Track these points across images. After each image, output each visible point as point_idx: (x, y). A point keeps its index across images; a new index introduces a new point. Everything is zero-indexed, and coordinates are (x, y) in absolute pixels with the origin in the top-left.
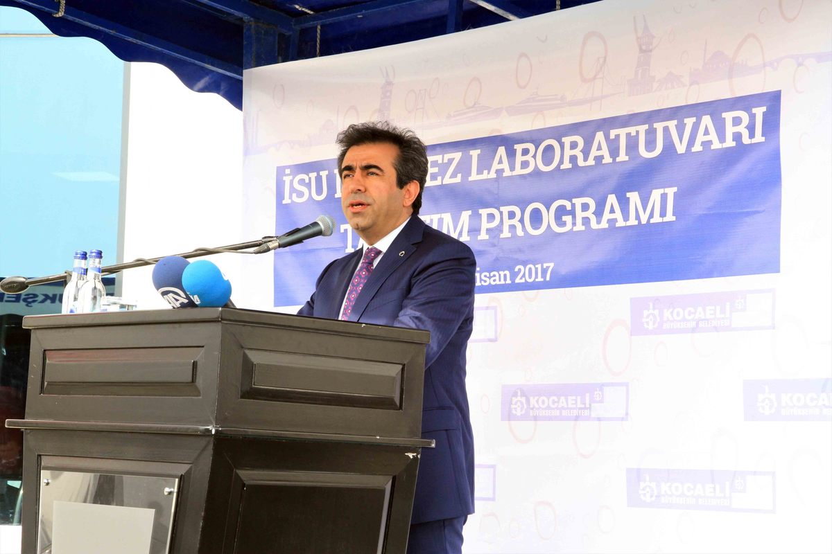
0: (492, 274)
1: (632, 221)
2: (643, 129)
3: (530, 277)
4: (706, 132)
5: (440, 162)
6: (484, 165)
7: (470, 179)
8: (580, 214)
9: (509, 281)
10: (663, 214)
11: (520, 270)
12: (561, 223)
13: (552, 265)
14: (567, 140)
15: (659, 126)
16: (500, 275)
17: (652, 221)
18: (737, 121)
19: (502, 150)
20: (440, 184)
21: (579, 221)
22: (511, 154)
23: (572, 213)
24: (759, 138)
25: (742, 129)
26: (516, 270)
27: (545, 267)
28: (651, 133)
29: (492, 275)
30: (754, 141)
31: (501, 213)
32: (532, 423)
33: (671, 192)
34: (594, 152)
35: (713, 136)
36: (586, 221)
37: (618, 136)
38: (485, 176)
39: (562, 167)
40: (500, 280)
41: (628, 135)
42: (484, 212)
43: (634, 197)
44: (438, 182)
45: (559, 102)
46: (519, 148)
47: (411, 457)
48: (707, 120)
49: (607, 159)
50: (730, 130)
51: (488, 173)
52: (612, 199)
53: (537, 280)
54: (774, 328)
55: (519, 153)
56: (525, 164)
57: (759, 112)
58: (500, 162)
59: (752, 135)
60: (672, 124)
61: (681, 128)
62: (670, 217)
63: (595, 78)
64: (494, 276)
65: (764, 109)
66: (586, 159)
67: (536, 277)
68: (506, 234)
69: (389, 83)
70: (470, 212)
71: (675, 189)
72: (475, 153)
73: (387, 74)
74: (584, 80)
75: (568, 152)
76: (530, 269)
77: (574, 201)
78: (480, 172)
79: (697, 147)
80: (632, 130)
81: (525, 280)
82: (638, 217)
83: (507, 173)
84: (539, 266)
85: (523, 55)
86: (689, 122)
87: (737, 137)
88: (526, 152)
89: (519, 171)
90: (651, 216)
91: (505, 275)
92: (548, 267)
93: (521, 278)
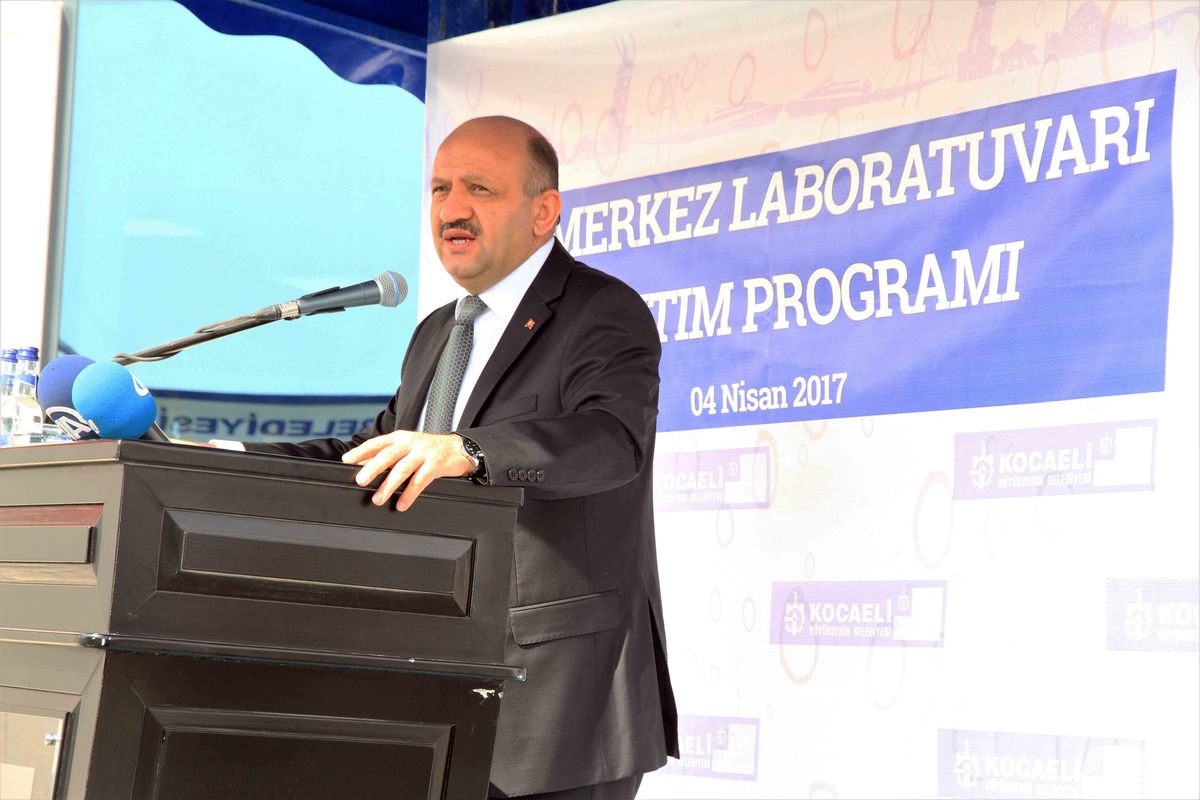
0: (762, 391)
1: (959, 302)
2: (975, 139)
3: (814, 398)
4: (1067, 146)
5: (691, 199)
6: (752, 204)
7: (732, 227)
8: (885, 289)
9: (784, 405)
10: (1002, 289)
11: (800, 384)
12: (860, 306)
13: (843, 376)
14: (869, 160)
15: (999, 134)
16: (772, 393)
17: (987, 300)
18: (1112, 125)
19: (777, 179)
20: (690, 236)
21: (884, 301)
22: (790, 183)
23: (874, 286)
24: (1142, 155)
25: (1119, 139)
26: (795, 385)
27: (834, 380)
28: (987, 146)
29: (761, 394)
30: (1136, 159)
31: (774, 286)
32: (812, 648)
33: (1015, 248)
34: (906, 182)
35: (1077, 152)
36: (894, 299)
37: (940, 152)
38: (752, 223)
39: (861, 207)
40: (772, 403)
41: (955, 149)
42: (751, 285)
43: (962, 257)
44: (686, 234)
45: (860, 93)
46: (801, 173)
47: (485, 696)
48: (1068, 123)
49: (924, 194)
50: (1102, 140)
51: (757, 218)
52: (930, 262)
53: (824, 402)
54: (1152, 489)
55: (801, 182)
56: (809, 202)
57: (1144, 107)
58: (775, 199)
59: (1132, 151)
60: (1017, 131)
61: (1030, 137)
62: (1012, 294)
63: (913, 51)
64: (765, 395)
65: (1150, 103)
66: (893, 193)
67: (822, 398)
68: (782, 323)
69: (628, 65)
70: (730, 286)
71: (1020, 245)
72: (740, 183)
73: (625, 51)
74: (898, 55)
75: (870, 181)
76: (814, 383)
77: (878, 265)
78: (745, 217)
79: (1054, 172)
80: (960, 141)
81: (808, 403)
82: (967, 294)
83: (783, 218)
84: (826, 378)
85: (814, 13)
86: (1043, 126)
87: (1112, 152)
88: (810, 181)
89: (800, 214)
90: (986, 292)
91: (780, 394)
92: (839, 380)
93: (801, 400)
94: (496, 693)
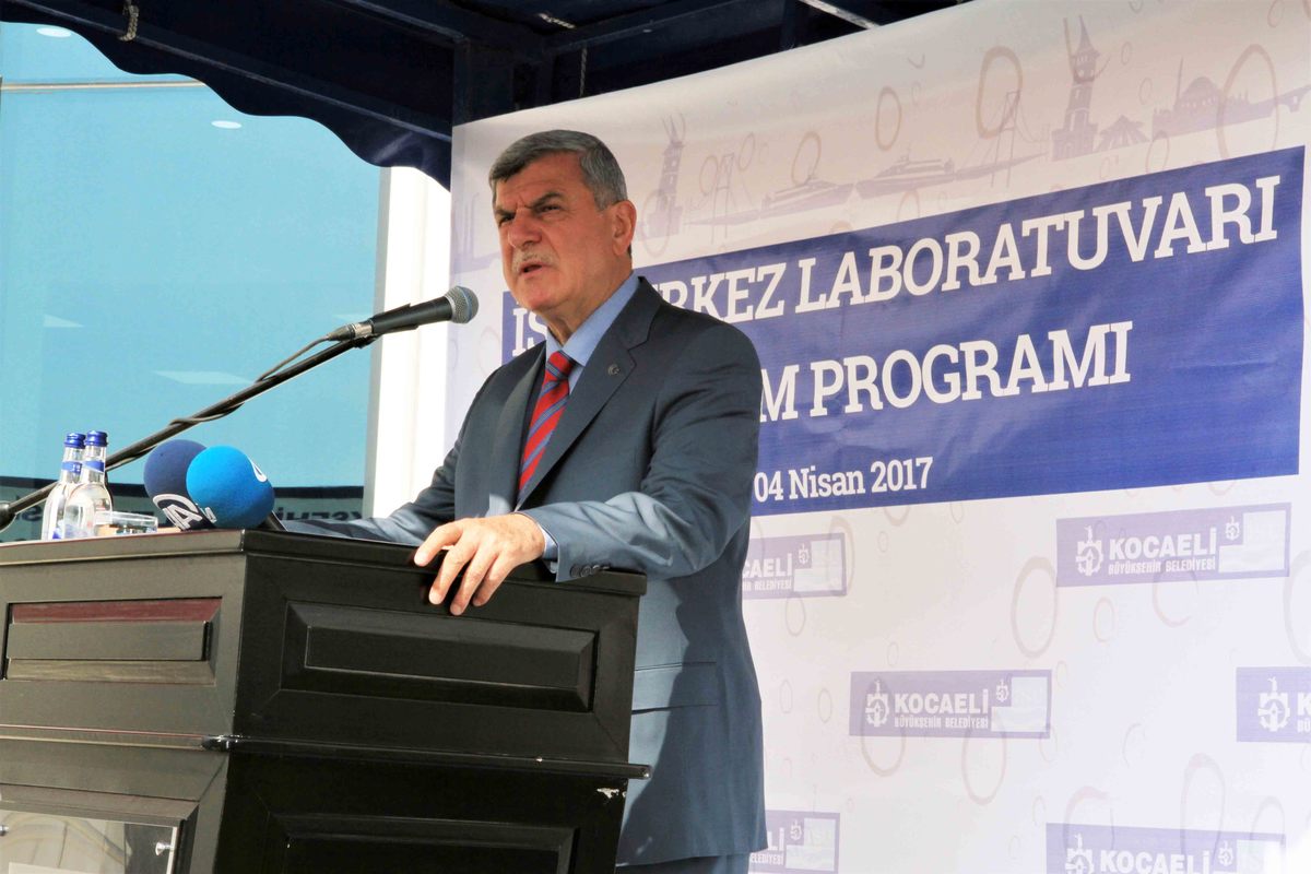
0: (835, 477)
1: (1059, 383)
2: (1075, 217)
3: (895, 482)
4: (1180, 223)
5: (751, 280)
6: (822, 284)
7: (798, 309)
8: (973, 371)
9: (862, 490)
10: (1110, 370)
11: (878, 469)
12: (943, 387)
13: (929, 461)
14: (953, 240)
15: (1101, 213)
16: (847, 478)
17: (1092, 382)
18: (1231, 202)
19: (849, 259)
20: (751, 318)
21: (972, 383)
22: (864, 264)
23: (960, 368)
24: (1268, 233)
25: (1239, 216)
26: (873, 470)
27: (918, 464)
28: (1088, 225)
29: (834, 479)
30: (1260, 238)
31: (845, 369)
32: (898, 739)
33: (1122, 329)
34: (996, 261)
35: (1191, 230)
36: (983, 382)
37: (1034, 232)
38: (822, 304)
39: (945, 287)
40: (848, 488)
41: (1052, 229)
42: (818, 368)
43: (1060, 339)
44: (747, 316)
45: (942, 172)
46: (877, 254)
47: (610, 796)
48: (1180, 201)
49: (1017, 274)
50: (1219, 218)
51: (827, 299)
52: (1024, 344)
53: (906, 488)
54: (1288, 575)
55: (877, 263)
56: (886, 283)
57: (1268, 185)
58: (847, 279)
59: (1256, 228)
60: (1122, 210)
61: (1137, 217)
62: (1121, 376)
63: (1001, 129)
64: (839, 480)
65: (1276, 180)
66: (982, 273)
67: (905, 482)
68: (854, 406)
69: (676, 145)
70: (796, 368)
71: (1129, 325)
72: (807, 265)
73: (674, 129)
74: (984, 134)
75: (955, 261)
76: (895, 469)
77: (963, 346)
78: (814, 297)
79: (1164, 251)
80: (1057, 220)
81: (888, 488)
82: (1068, 376)
83: (857, 299)
84: (909, 463)
85: (887, 91)
86: (1152, 204)
87: (1231, 230)
88: (887, 261)
89: (876, 295)
90: (1091, 373)
91: (856, 479)
92: (923, 465)
93: (881, 485)
94: (620, 793)
